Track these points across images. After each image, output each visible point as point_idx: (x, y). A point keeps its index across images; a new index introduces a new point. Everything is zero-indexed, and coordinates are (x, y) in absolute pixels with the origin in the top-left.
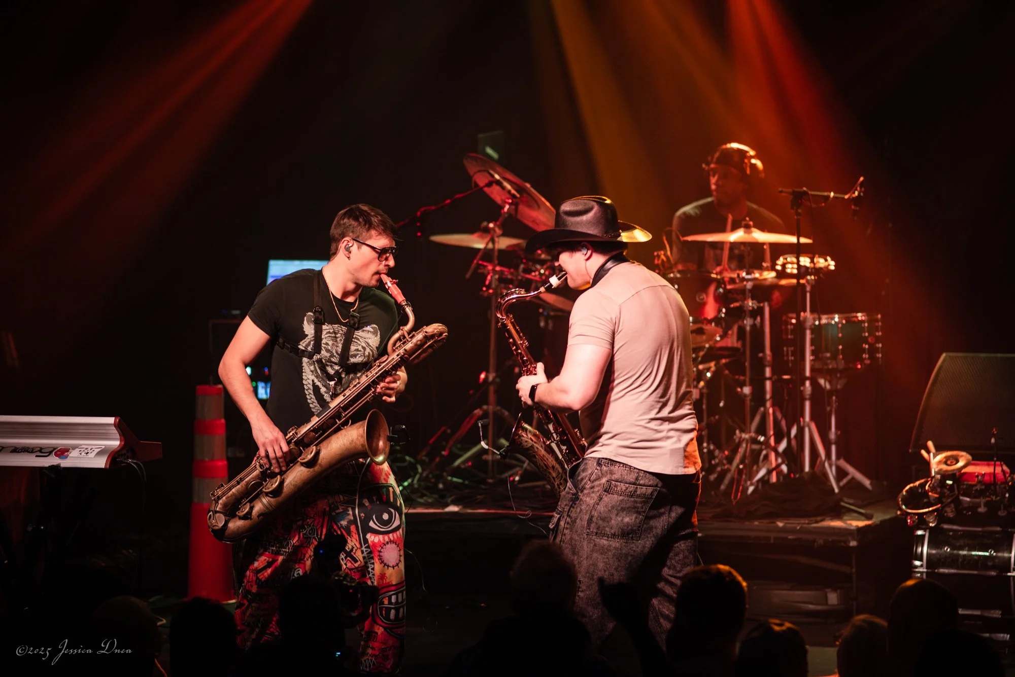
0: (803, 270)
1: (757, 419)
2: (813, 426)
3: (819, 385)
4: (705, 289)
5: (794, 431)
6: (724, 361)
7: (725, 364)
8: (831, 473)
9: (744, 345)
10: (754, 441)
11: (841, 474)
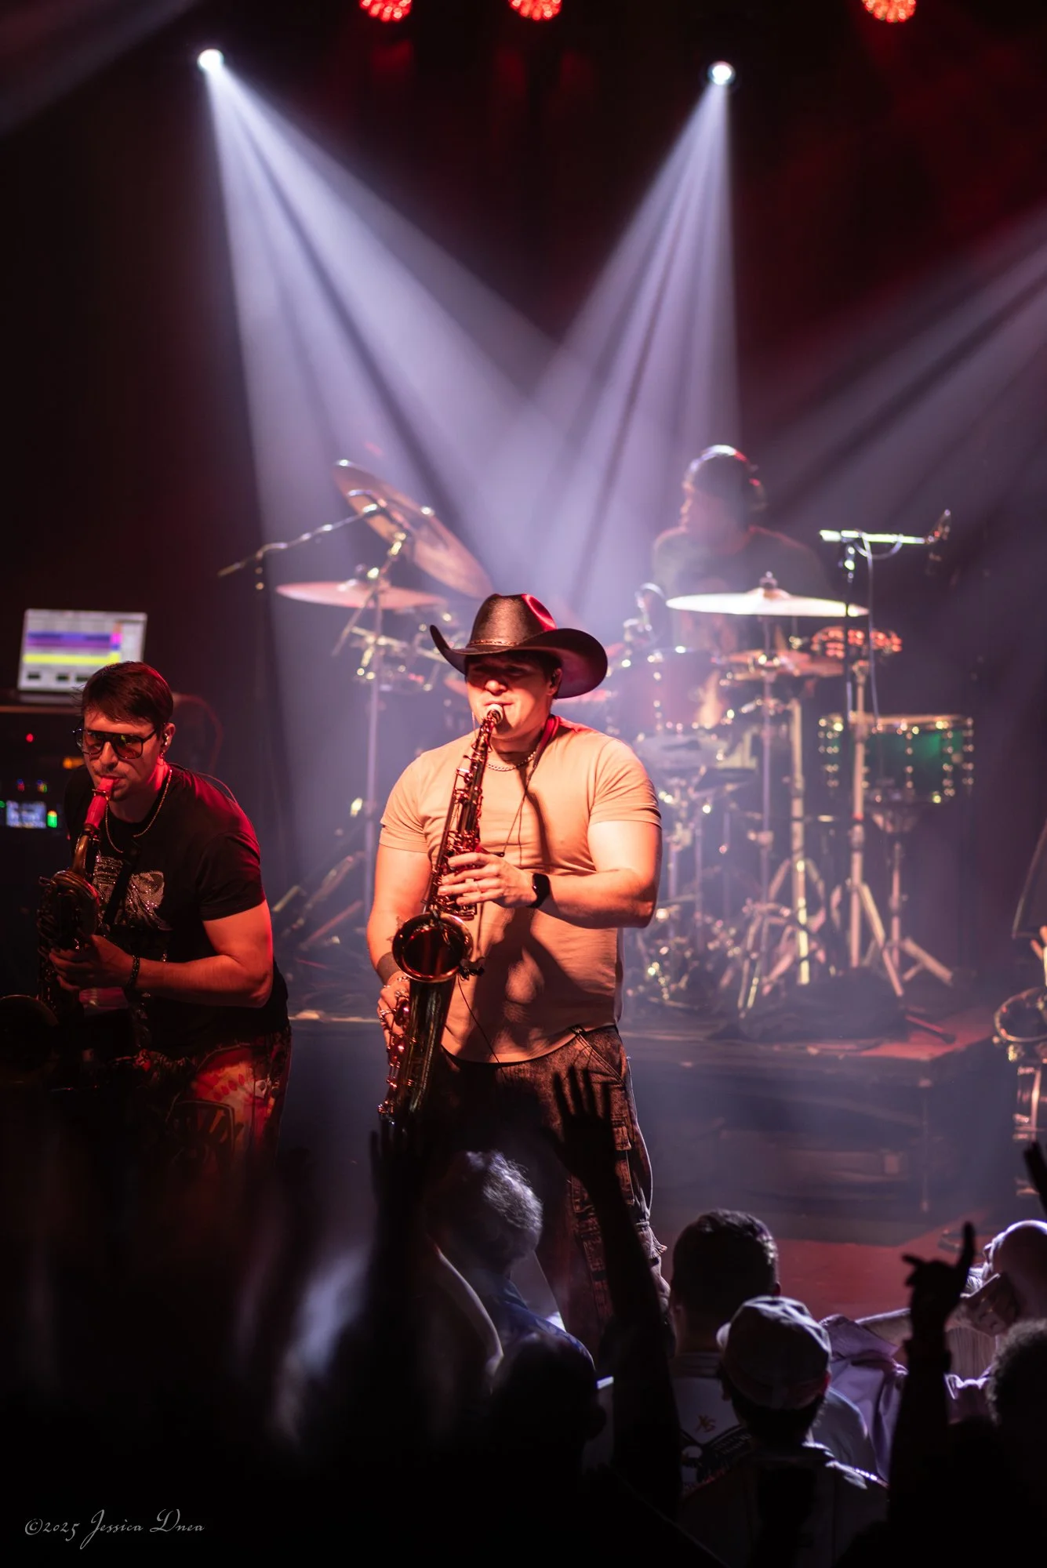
0: (853, 652)
1: (779, 879)
2: (866, 892)
3: (875, 825)
4: (701, 682)
5: (836, 897)
6: (730, 787)
7: (732, 793)
8: (890, 962)
9: (761, 764)
10: (775, 913)
11: (906, 961)
